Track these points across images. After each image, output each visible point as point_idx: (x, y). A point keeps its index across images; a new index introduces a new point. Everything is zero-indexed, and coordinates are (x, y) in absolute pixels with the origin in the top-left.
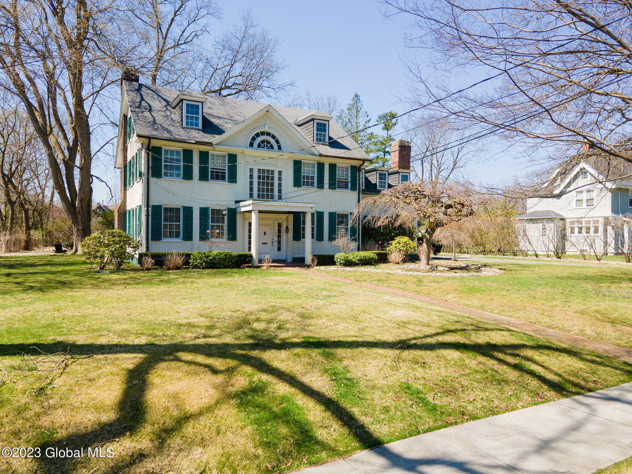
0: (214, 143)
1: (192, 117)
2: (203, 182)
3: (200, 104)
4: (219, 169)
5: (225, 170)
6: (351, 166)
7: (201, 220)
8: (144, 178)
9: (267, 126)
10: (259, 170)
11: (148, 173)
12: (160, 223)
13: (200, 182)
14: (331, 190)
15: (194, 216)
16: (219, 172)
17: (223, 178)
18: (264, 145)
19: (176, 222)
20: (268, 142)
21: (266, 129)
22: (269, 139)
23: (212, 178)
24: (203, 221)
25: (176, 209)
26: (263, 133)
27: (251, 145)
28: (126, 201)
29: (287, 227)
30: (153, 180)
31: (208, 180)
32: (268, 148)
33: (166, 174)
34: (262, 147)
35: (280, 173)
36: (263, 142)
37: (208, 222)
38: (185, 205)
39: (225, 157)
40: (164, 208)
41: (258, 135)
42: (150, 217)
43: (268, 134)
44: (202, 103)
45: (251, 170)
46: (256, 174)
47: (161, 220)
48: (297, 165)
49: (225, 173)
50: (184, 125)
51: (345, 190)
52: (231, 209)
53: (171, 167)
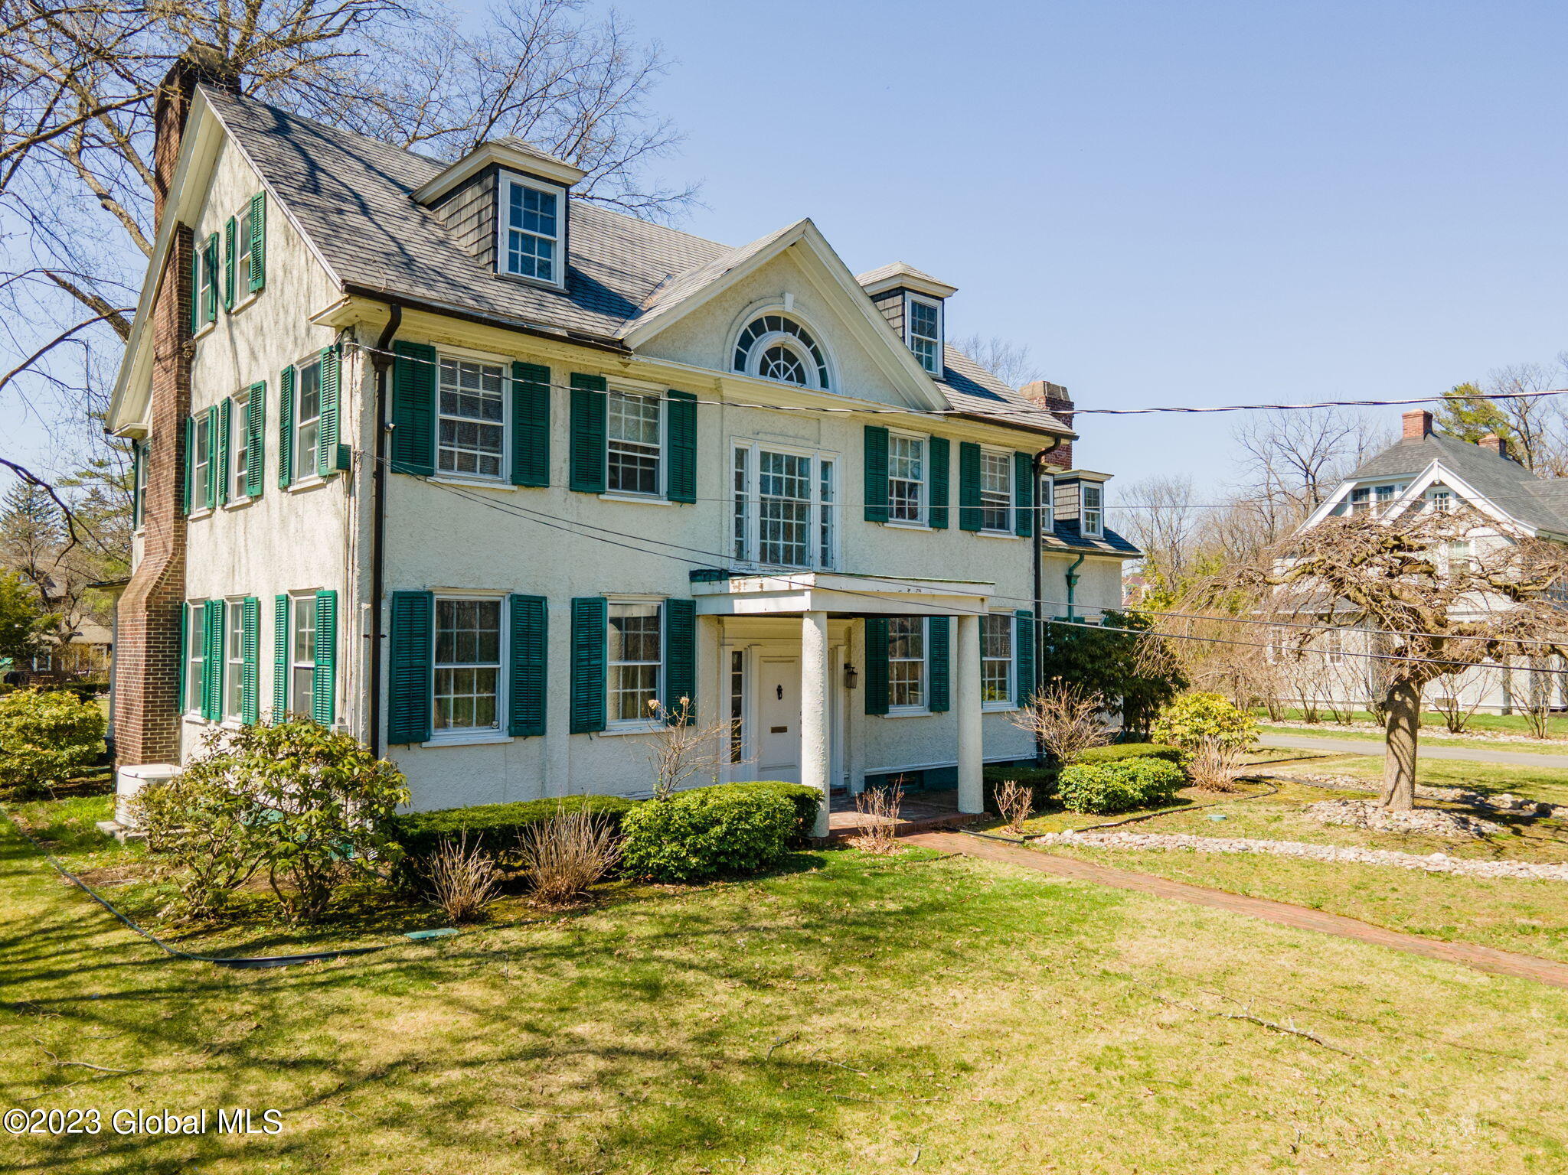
0: (633, 344)
1: (529, 241)
2: (582, 496)
3: (559, 193)
4: (635, 448)
5: (656, 451)
6: (1017, 455)
7: (575, 647)
8: (362, 473)
9: (789, 298)
10: (765, 456)
11: (381, 452)
12: (426, 669)
13: (574, 495)
14: (967, 534)
15: (550, 633)
16: (632, 460)
17: (649, 485)
18: (778, 367)
19: (482, 660)
20: (791, 358)
21: (788, 308)
22: (793, 342)
23: (614, 484)
24: (584, 653)
25: (482, 605)
26: (774, 323)
27: (740, 363)
28: (182, 562)
29: (847, 666)
30: (397, 484)
31: (600, 491)
32: (790, 378)
33: (447, 463)
34: (773, 375)
35: (825, 466)
36: (773, 353)
37: (600, 656)
38: (518, 591)
39: (655, 401)
40: (441, 603)
41: (757, 327)
42: (385, 643)
43: (791, 327)
44: (567, 186)
45: (741, 455)
46: (754, 472)
47: (426, 656)
48: (876, 440)
49: (653, 463)
50: (503, 267)
51: (1000, 535)
52: (677, 602)
53: (469, 434)
